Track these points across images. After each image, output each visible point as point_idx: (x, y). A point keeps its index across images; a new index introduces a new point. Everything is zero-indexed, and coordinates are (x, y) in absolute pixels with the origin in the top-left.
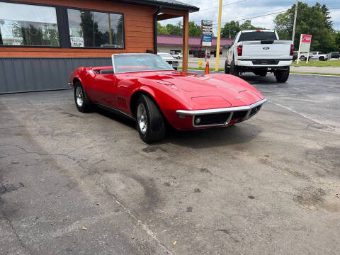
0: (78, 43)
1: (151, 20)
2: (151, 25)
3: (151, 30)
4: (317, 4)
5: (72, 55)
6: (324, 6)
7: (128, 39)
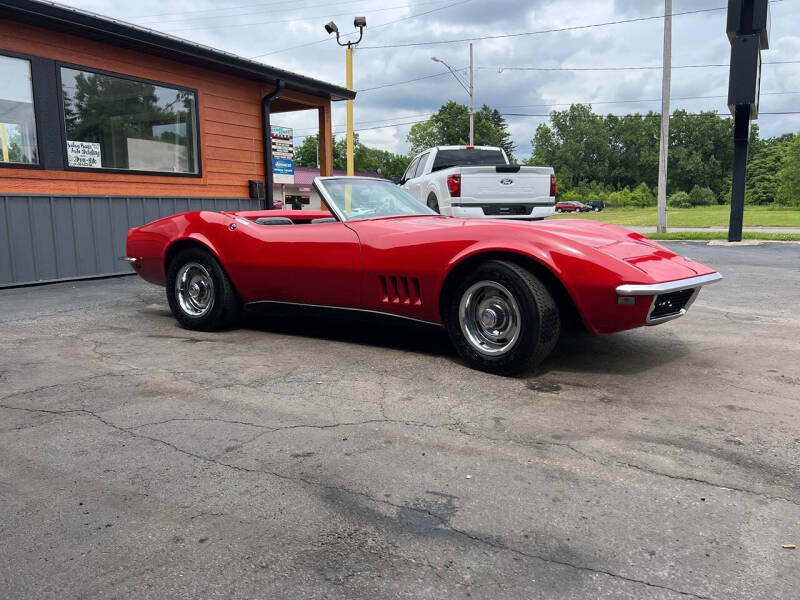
0: (88, 157)
1: (254, 111)
2: (255, 123)
3: (255, 135)
4: (485, 108)
5: (71, 189)
6: (496, 111)
7: (207, 153)
